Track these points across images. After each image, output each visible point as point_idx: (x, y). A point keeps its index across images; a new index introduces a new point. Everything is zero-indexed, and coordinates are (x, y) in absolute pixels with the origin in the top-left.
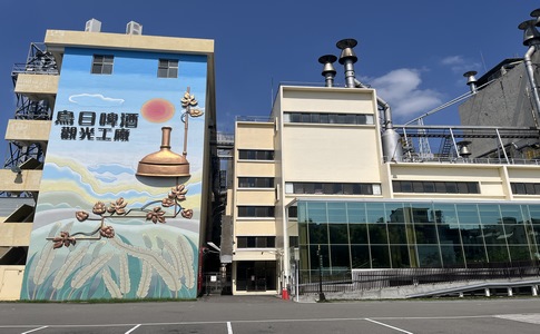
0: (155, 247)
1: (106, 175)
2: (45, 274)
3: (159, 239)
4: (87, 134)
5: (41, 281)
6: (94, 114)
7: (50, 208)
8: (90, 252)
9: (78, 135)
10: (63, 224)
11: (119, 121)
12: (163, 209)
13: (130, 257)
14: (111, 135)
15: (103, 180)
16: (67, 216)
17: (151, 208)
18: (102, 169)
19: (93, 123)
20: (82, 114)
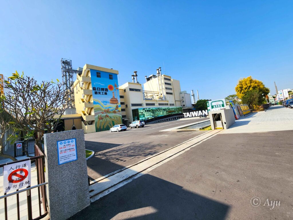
0: (116, 118)
1: (105, 103)
2: (99, 126)
3: (116, 117)
4: (100, 93)
5: (99, 127)
6: (100, 88)
7: (97, 111)
8: (106, 120)
9: (98, 94)
10: (100, 114)
11: (105, 90)
12: (116, 110)
13: (112, 121)
14: (104, 93)
15: (105, 104)
16: (100, 113)
17: (113, 110)
18: (104, 102)
19: (100, 90)
20: (97, 88)
